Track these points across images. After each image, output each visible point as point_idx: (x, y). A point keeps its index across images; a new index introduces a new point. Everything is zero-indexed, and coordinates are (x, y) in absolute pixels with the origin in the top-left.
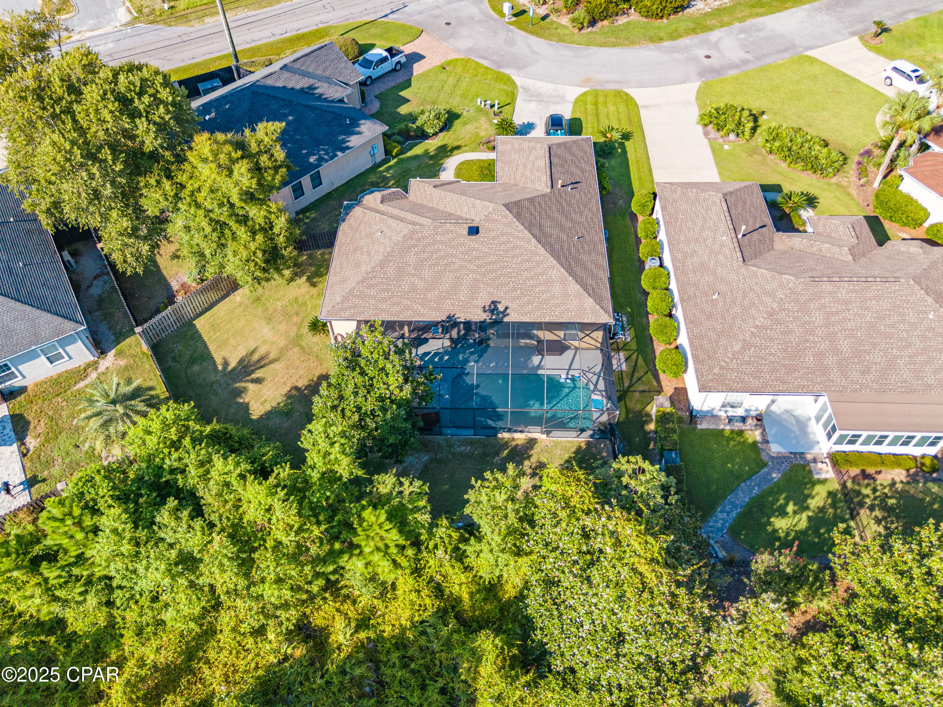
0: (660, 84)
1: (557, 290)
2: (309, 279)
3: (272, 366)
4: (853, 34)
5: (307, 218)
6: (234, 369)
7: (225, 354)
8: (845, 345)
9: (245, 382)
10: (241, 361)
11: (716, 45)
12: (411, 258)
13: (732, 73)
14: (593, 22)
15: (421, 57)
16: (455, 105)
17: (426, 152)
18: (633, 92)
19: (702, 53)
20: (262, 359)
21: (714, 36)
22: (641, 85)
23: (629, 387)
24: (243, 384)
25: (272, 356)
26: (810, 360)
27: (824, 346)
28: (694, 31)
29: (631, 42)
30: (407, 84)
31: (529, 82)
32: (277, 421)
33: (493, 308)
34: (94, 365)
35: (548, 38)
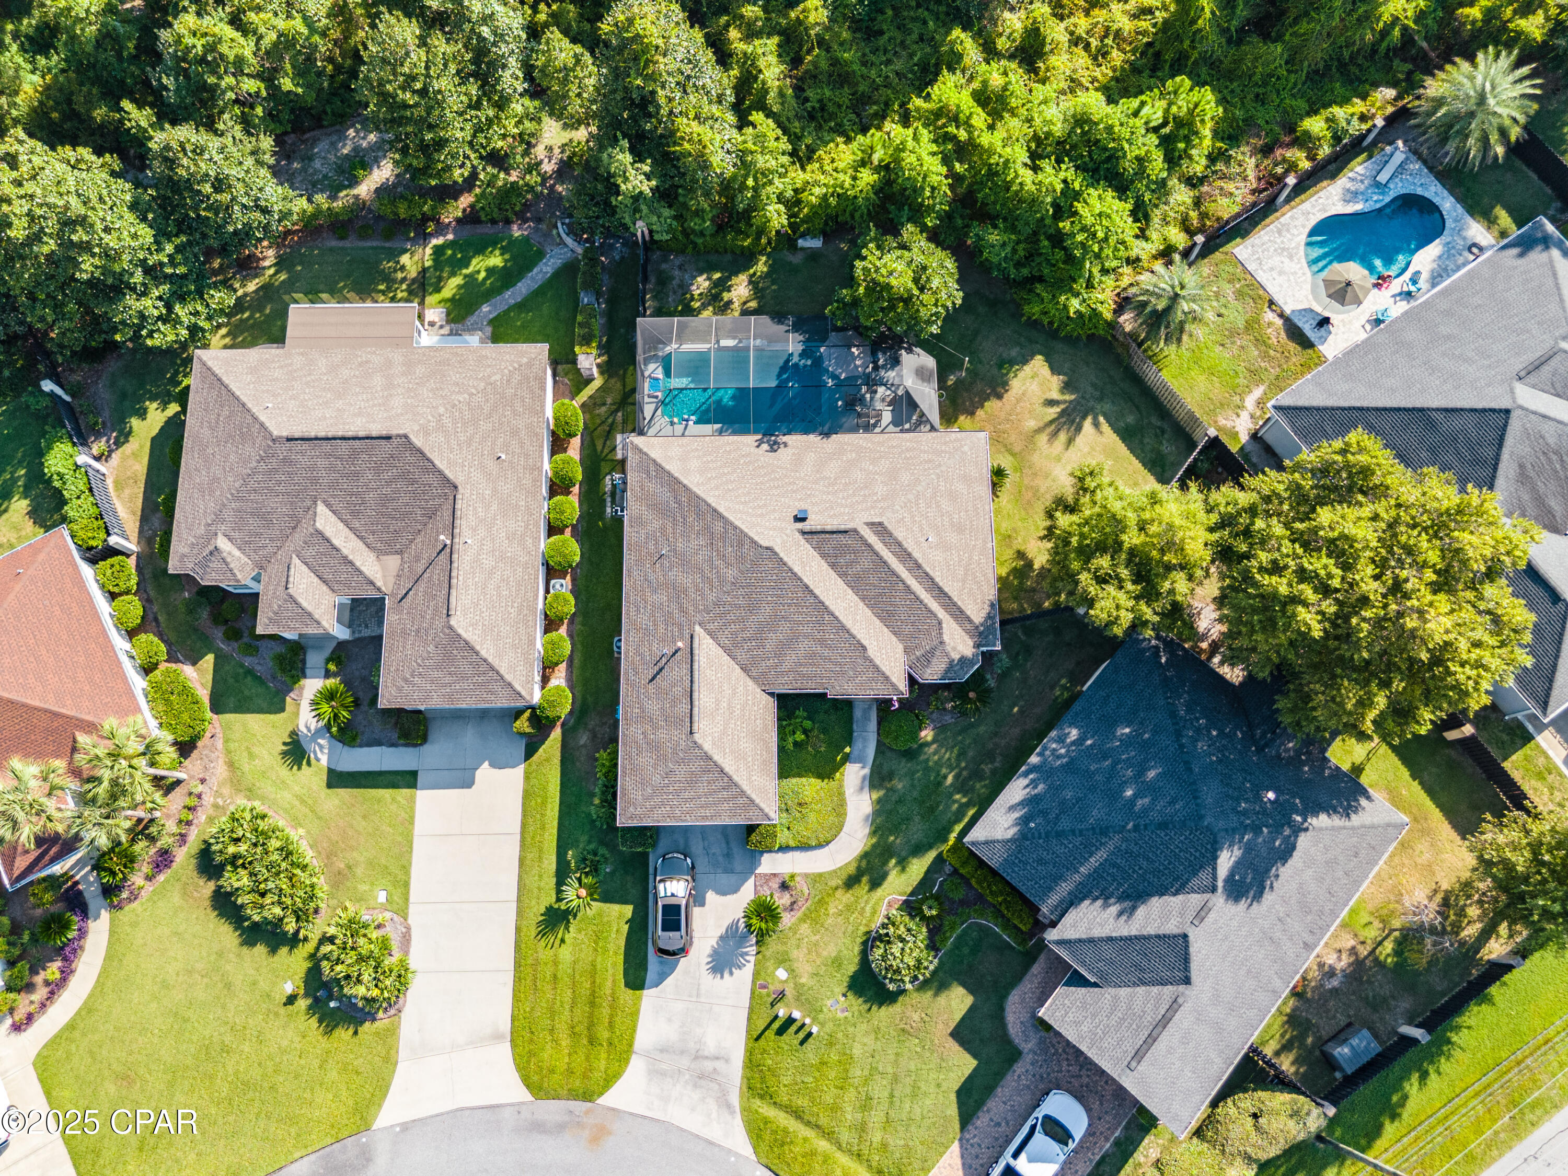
1: (694, 464)
2: (1029, 564)
3: (1041, 424)
5: (1064, 688)
6: (1084, 418)
7: (1103, 440)
9: (1065, 402)
10: (1079, 429)
17: (903, 864)
20: (1055, 434)
23: (617, 411)
24: (1068, 397)
25: (1043, 438)
32: (1014, 352)
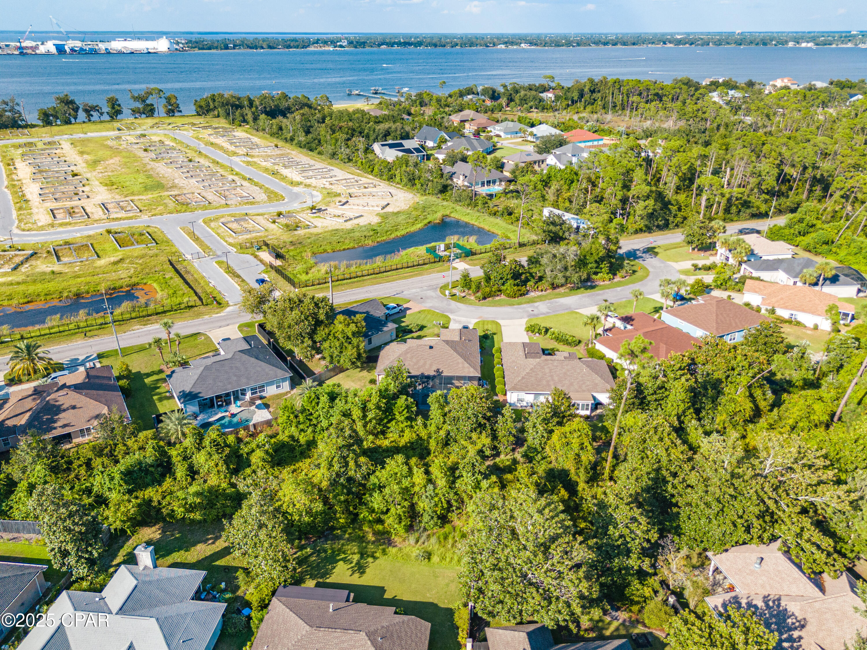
0: (511, 319)
1: (460, 366)
4: (597, 305)
8: (556, 378)
11: (537, 307)
12: (409, 356)
13: (542, 316)
14: (484, 298)
15: (410, 309)
16: (424, 323)
17: (414, 336)
18: (499, 321)
19: (530, 309)
21: (536, 304)
22: (503, 319)
26: (544, 383)
27: (549, 378)
28: (528, 302)
29: (500, 305)
30: (405, 317)
31: (456, 318)
33: (438, 371)
34: (289, 392)
35: (466, 303)
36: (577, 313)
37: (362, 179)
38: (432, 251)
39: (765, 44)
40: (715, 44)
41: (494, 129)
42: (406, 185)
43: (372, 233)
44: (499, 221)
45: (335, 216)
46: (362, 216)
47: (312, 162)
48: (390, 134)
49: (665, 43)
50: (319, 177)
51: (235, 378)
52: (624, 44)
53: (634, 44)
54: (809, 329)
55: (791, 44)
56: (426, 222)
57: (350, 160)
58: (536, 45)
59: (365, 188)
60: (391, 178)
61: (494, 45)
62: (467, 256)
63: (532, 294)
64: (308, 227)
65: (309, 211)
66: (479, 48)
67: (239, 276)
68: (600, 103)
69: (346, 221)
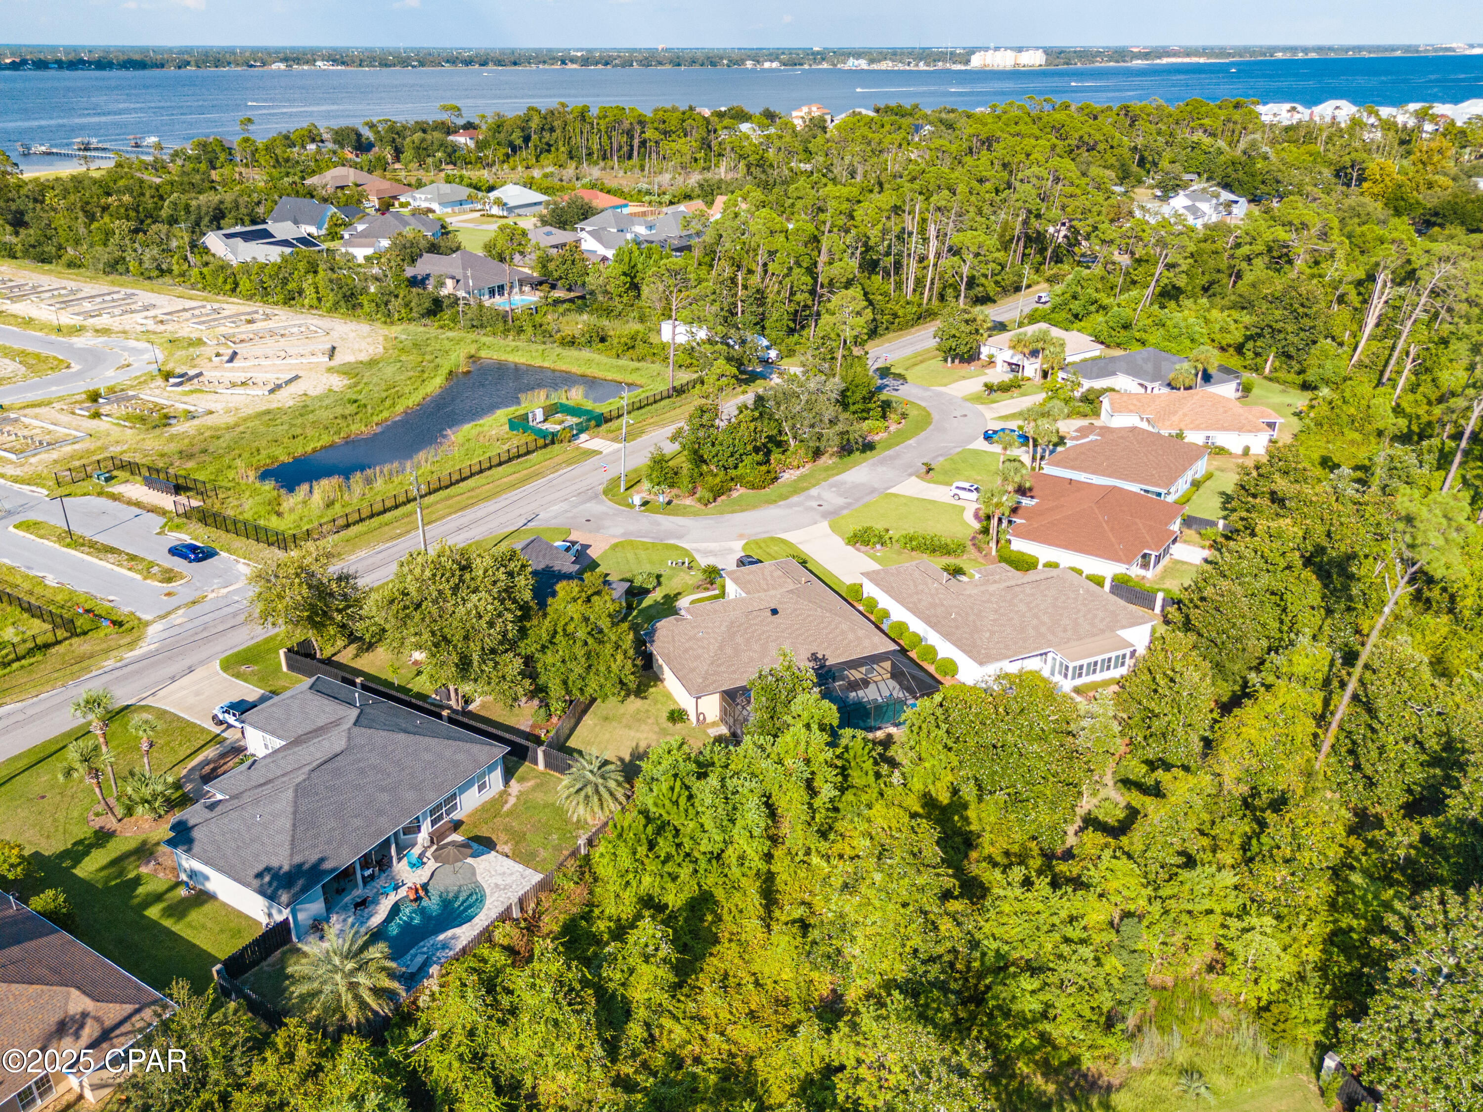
0: (797, 528)
4: (911, 475)
11: (819, 498)
13: (845, 512)
15: (588, 545)
16: (651, 569)
18: (782, 536)
19: (814, 504)
21: (813, 492)
22: (784, 531)
31: (694, 545)
33: (816, 658)
34: (506, 792)
35: (685, 515)
36: (896, 495)
37: (225, 306)
38: (520, 423)
39: (713, 64)
40: (640, 63)
41: (415, 199)
42: (335, 307)
43: (352, 408)
44: (586, 354)
45: (234, 385)
46: (297, 377)
47: (71, 285)
48: (223, 217)
49: (563, 62)
50: (117, 311)
51: (385, 797)
52: (499, 63)
53: (515, 64)
54: (1237, 456)
55: (749, 64)
56: (444, 371)
57: (162, 272)
58: (343, 63)
59: (250, 322)
60: (291, 299)
61: (264, 64)
62: (598, 425)
63: (788, 476)
64: (190, 416)
65: (160, 382)
66: (234, 68)
67: (112, 550)
68: (562, 149)
69: (272, 391)
